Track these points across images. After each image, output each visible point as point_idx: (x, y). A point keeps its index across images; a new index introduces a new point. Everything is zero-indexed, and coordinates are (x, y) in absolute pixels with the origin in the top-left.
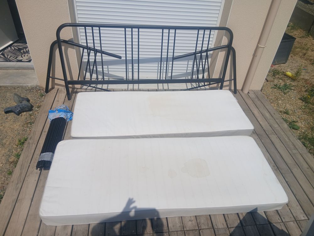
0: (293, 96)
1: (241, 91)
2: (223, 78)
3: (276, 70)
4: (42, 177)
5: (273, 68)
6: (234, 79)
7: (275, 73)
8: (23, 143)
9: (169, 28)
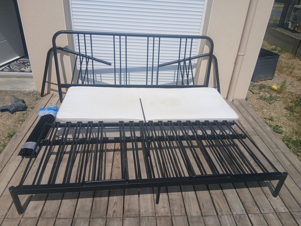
0: (278, 106)
1: (227, 99)
2: (206, 85)
3: (262, 84)
4: (22, 164)
5: (260, 83)
6: (218, 87)
7: (261, 87)
8: (12, 136)
9: (154, 36)
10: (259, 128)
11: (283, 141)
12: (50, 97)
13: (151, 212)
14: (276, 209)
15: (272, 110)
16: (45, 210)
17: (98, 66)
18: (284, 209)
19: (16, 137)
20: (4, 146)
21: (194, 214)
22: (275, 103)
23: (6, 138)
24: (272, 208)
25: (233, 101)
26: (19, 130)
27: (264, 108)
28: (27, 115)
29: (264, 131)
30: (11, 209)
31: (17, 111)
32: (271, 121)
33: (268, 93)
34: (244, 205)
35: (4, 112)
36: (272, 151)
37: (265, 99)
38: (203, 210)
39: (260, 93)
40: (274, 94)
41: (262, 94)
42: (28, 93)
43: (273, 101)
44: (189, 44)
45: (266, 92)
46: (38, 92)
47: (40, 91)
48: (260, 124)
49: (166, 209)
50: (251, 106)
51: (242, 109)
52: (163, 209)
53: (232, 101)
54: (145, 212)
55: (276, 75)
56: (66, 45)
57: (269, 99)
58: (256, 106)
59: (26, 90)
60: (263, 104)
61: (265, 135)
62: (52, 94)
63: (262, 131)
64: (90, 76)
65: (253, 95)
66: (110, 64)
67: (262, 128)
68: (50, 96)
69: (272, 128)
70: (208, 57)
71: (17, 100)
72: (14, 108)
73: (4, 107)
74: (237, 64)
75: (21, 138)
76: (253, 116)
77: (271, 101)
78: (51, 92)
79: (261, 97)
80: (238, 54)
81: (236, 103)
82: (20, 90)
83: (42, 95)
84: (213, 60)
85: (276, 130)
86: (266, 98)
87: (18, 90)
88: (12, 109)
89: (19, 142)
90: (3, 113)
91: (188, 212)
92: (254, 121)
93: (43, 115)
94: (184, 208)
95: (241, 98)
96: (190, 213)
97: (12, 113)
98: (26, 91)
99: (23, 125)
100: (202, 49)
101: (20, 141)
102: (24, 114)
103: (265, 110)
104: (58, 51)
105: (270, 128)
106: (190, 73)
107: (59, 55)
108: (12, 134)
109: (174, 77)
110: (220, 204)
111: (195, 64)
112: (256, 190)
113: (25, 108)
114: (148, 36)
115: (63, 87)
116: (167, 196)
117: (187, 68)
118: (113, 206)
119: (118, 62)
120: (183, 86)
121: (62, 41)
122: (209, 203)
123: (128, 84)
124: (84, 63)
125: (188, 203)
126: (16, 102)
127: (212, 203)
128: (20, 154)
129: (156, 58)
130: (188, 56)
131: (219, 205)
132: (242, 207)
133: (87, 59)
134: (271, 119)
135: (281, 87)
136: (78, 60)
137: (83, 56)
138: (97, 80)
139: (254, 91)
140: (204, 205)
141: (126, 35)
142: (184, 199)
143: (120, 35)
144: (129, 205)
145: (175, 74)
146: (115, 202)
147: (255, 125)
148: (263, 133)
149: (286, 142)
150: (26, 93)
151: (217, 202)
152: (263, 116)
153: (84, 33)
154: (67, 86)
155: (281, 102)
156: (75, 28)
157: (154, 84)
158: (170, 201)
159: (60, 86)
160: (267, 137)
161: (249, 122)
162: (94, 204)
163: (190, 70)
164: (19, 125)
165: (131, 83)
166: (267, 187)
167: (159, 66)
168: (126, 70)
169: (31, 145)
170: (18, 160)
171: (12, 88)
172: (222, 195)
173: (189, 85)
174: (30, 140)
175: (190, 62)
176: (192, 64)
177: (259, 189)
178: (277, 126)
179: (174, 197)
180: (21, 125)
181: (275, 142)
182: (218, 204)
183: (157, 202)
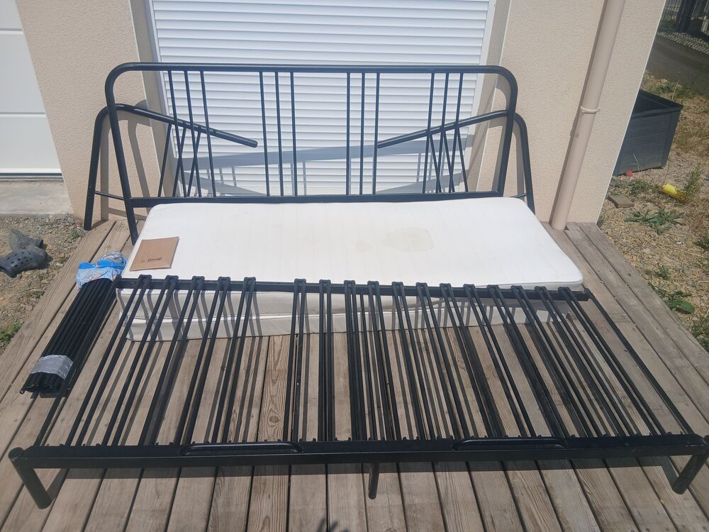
0: (679, 238)
1: (550, 224)
2: (498, 191)
3: (638, 182)
4: (32, 415)
5: (632, 178)
6: (527, 193)
7: (638, 188)
8: (10, 337)
9: (363, 70)
10: (633, 302)
11: (696, 335)
12: (108, 231)
14: (684, 526)
15: (665, 250)
17: (222, 148)
18: (704, 528)
19: (19, 341)
22: (671, 231)
24: (671, 526)
25: (566, 228)
26: (27, 322)
27: (643, 246)
28: (50, 278)
29: (648, 310)
31: (26, 270)
32: (664, 278)
33: (654, 203)
34: (599, 518)
36: (668, 363)
37: (647, 220)
39: (633, 205)
40: (669, 207)
41: (638, 206)
42: (52, 221)
43: (667, 224)
44: (453, 85)
45: (647, 201)
46: (79, 219)
47: (82, 215)
48: (635, 290)
50: (613, 240)
51: (590, 250)
53: (563, 227)
55: (672, 155)
56: (142, 99)
57: (655, 220)
58: (624, 240)
59: (48, 213)
60: (641, 234)
61: (650, 319)
62: (112, 223)
63: (640, 308)
64: (203, 173)
65: (617, 210)
66: (253, 144)
67: (643, 300)
68: (106, 226)
69: (666, 299)
70: (504, 119)
71: (24, 241)
72: (16, 263)
74: (577, 136)
75: (32, 343)
76: (618, 267)
77: (663, 226)
78: (111, 217)
79: (636, 216)
80: (579, 110)
81: (575, 234)
82: (34, 213)
83: (88, 225)
84: (516, 126)
85: (677, 303)
86: (648, 217)
87: (27, 213)
88: (13, 265)
89: (26, 354)
92: (620, 283)
93: (87, 280)
94: (444, 531)
95: (587, 221)
97: (13, 276)
98: (48, 215)
99: (38, 307)
100: (487, 98)
101: (30, 351)
102: (41, 278)
103: (647, 251)
104: (119, 114)
105: (662, 298)
106: (458, 160)
107: (123, 125)
108: (9, 332)
109: (419, 170)
110: (536, 516)
111: (470, 135)
112: (628, 475)
113: (44, 262)
114: (348, 70)
115: (136, 206)
116: (400, 497)
117: (450, 146)
118: (260, 529)
119: (272, 137)
120: (439, 197)
121: (131, 90)
122: (508, 515)
123: (301, 193)
124: (188, 141)
125: (453, 518)
126: (22, 246)
127: (516, 514)
128: (24, 389)
129: (370, 124)
130: (450, 118)
131: (535, 520)
132: (594, 522)
133: (196, 134)
134: (663, 275)
135: (687, 188)
136: (173, 134)
137: (184, 124)
138: (225, 183)
139: (617, 199)
140: (496, 522)
141: (292, 70)
142: (444, 505)
143: (276, 69)
144: (301, 525)
145: (419, 163)
146: (264, 516)
147: (623, 292)
148: (645, 315)
149: (701, 337)
150: (47, 221)
151: (529, 510)
152: (641, 265)
153: (186, 68)
154: (149, 203)
155: (687, 227)
156: (164, 57)
157: (368, 190)
158: (408, 513)
159: (131, 203)
160: (654, 326)
161: (607, 285)
162: (210, 523)
163: (458, 153)
164: (29, 308)
165: (311, 192)
166: (660, 468)
167: (378, 145)
168: (295, 157)
169: (56, 364)
170: (23, 404)
171: (14, 210)
172: (542, 491)
173: (454, 191)
174: (51, 349)
175: (457, 133)
176: (461, 137)
177: (635, 471)
178: (680, 293)
179: (417, 501)
180: (33, 306)
181: (675, 339)
182: (532, 516)
183: (372, 494)
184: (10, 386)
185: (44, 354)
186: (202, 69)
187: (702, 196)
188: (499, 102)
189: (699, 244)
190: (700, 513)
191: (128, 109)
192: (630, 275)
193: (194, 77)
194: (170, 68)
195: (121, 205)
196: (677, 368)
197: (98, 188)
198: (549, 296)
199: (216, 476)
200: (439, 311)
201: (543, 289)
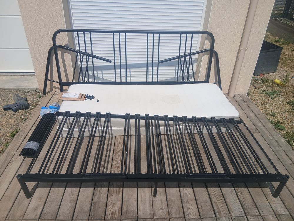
0: (280, 101)
1: (228, 94)
2: (207, 81)
3: (265, 78)
4: (24, 164)
5: (262, 77)
6: (218, 82)
7: (264, 81)
8: (14, 135)
9: (154, 32)
10: (260, 125)
11: (285, 138)
12: (52, 95)
13: (149, 214)
14: (276, 210)
15: (274, 105)
16: (45, 212)
17: (98, 63)
18: (284, 211)
19: (18, 136)
20: (7, 145)
21: (192, 216)
22: (277, 98)
23: (9, 137)
24: (271, 210)
25: (234, 96)
26: (21, 130)
27: (266, 103)
28: (30, 113)
29: (266, 128)
30: (12, 210)
31: (20, 110)
32: (273, 116)
33: (271, 87)
34: (243, 206)
35: (8, 111)
36: (273, 149)
37: (267, 93)
38: (201, 212)
39: (262, 88)
40: (276, 88)
41: (264, 88)
42: (30, 91)
43: (276, 95)
44: (189, 39)
45: (268, 86)
46: (41, 90)
47: (42, 89)
48: (261, 120)
49: (165, 211)
50: (253, 101)
51: (244, 105)
52: (161, 211)
53: (233, 96)
54: (143, 213)
55: (279, 68)
56: (67, 43)
57: (271, 93)
58: (258, 101)
60: (265, 99)
61: (266, 132)
62: (54, 92)
63: (263, 128)
64: (90, 73)
65: (255, 89)
66: (110, 61)
67: (264, 124)
68: (52, 93)
69: (274, 124)
70: (209, 52)
71: (20, 99)
72: (17, 107)
73: (7, 105)
74: (239, 59)
75: (23, 137)
76: (255, 112)
77: (274, 96)
78: (54, 89)
79: (263, 92)
80: (239, 49)
81: (238, 98)
82: (23, 88)
83: (45, 93)
84: (214, 55)
85: (278, 126)
86: (268, 92)
87: (21, 88)
88: (15, 108)
89: (21, 141)
90: (6, 111)
91: (186, 214)
92: (255, 118)
93: (45, 114)
94: (182, 210)
95: (243, 93)
96: (188, 215)
97: (15, 112)
98: (29, 89)
99: (25, 124)
100: (203, 44)
102: (26, 113)
103: (267, 106)
104: (58, 49)
105: (272, 124)
106: (191, 68)
107: (59, 53)
108: (14, 133)
109: (175, 72)
110: (218, 205)
111: (196, 59)
112: (255, 191)
113: (27, 107)
114: (148, 32)
115: (64, 85)
116: (166, 197)
117: (188, 63)
118: (111, 207)
119: (117, 59)
120: (183, 83)
121: (63, 39)
122: (207, 205)
123: (128, 81)
124: (84, 60)
125: (186, 205)
126: (19, 100)
127: (211, 204)
128: (21, 154)
129: (156, 54)
130: (188, 52)
131: (218, 207)
132: (241, 208)
133: (88, 57)
134: (273, 115)
135: (284, 81)
136: (79, 57)
137: (83, 53)
138: (99, 77)
139: (256, 85)
140: (203, 207)
141: (125, 32)
142: (182, 200)
143: (119, 32)
144: (127, 206)
145: (176, 69)
146: (113, 203)
147: (256, 121)
148: (265, 131)
149: (287, 139)
150: (28, 91)
151: (216, 203)
152: (265, 111)
153: (84, 31)
154: (69, 84)
155: (284, 97)
156: (76, 26)
157: (155, 80)
158: (169, 203)
159: (62, 84)
160: (268, 135)
161: (250, 119)
162: (92, 205)
163: (191, 66)
164: (22, 124)
165: (133, 80)
166: (268, 188)
167: (159, 62)
168: (126, 67)
169: (33, 145)
170: (20, 160)
171: (15, 86)
172: (221, 196)
173: (189, 81)
174: (31, 139)
175: (191, 58)
176: (192, 59)
177: (259, 189)
178: (279, 122)
179: (172, 198)
180: (23, 124)
181: (276, 139)
182: (217, 205)
183: (155, 196)
184: (15, 153)
185: (28, 141)
186: (90, 31)
187: (290, 84)
188: (207, 45)
189: (288, 103)
190: (283, 205)
191: (61, 47)
192: (259, 115)
193: (87, 35)
194: (78, 31)
195: (58, 85)
196: (277, 151)
197: (49, 78)
198: (226, 122)
199: (95, 188)
200: (182, 127)
201: (223, 119)
